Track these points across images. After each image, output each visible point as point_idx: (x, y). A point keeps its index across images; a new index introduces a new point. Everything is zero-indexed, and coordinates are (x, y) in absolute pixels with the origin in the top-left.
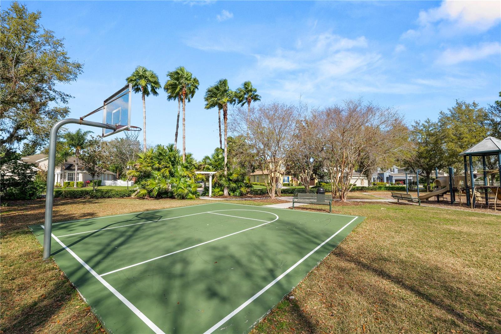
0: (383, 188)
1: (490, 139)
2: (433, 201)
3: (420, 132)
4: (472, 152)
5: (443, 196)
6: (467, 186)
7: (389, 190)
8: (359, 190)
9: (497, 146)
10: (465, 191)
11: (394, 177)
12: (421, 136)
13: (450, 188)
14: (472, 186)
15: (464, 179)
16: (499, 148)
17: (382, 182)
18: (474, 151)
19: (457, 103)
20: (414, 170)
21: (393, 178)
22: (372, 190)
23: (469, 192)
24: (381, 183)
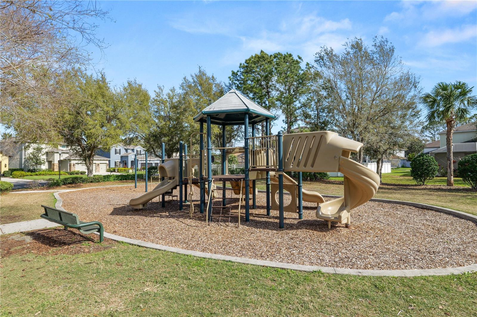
0: (111, 179)
1: (235, 93)
2: (158, 202)
3: (163, 102)
4: (212, 110)
5: (172, 192)
6: (202, 178)
7: (121, 180)
8: (69, 183)
9: (244, 103)
10: (199, 184)
11: (140, 160)
12: (163, 107)
13: (179, 181)
14: (209, 178)
15: (199, 163)
16: (247, 106)
17: (125, 167)
18: (215, 110)
19: (200, 71)
20: (155, 152)
21: (139, 162)
22: (91, 182)
23: (204, 184)
24: (124, 169)
